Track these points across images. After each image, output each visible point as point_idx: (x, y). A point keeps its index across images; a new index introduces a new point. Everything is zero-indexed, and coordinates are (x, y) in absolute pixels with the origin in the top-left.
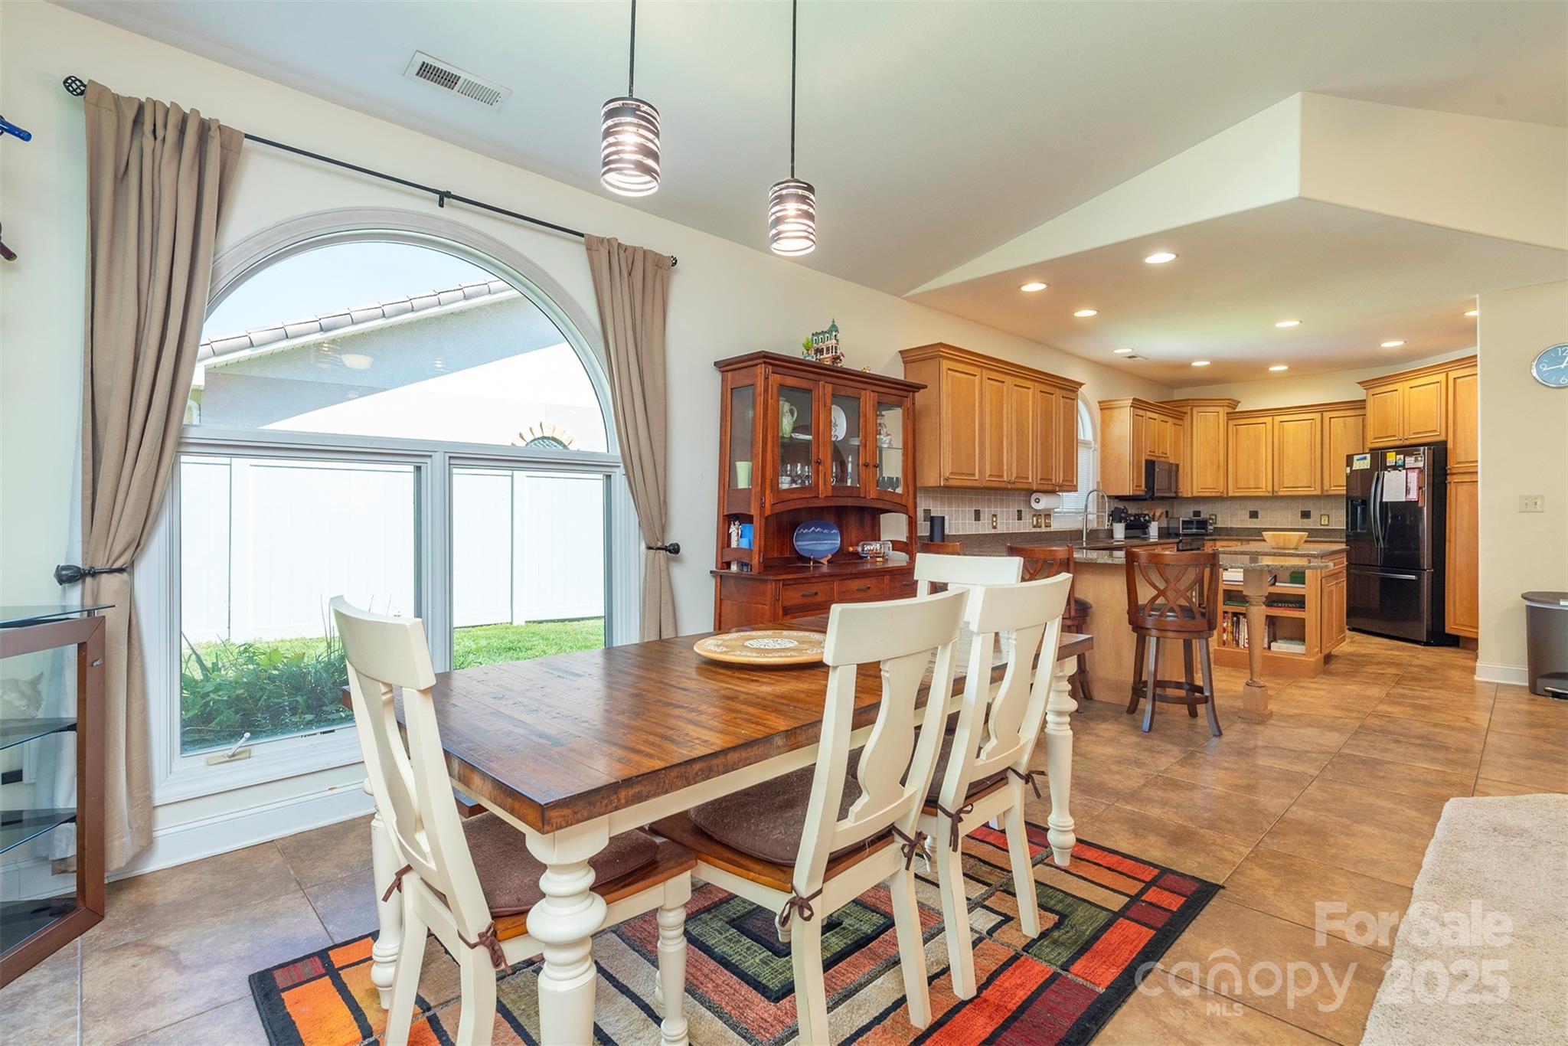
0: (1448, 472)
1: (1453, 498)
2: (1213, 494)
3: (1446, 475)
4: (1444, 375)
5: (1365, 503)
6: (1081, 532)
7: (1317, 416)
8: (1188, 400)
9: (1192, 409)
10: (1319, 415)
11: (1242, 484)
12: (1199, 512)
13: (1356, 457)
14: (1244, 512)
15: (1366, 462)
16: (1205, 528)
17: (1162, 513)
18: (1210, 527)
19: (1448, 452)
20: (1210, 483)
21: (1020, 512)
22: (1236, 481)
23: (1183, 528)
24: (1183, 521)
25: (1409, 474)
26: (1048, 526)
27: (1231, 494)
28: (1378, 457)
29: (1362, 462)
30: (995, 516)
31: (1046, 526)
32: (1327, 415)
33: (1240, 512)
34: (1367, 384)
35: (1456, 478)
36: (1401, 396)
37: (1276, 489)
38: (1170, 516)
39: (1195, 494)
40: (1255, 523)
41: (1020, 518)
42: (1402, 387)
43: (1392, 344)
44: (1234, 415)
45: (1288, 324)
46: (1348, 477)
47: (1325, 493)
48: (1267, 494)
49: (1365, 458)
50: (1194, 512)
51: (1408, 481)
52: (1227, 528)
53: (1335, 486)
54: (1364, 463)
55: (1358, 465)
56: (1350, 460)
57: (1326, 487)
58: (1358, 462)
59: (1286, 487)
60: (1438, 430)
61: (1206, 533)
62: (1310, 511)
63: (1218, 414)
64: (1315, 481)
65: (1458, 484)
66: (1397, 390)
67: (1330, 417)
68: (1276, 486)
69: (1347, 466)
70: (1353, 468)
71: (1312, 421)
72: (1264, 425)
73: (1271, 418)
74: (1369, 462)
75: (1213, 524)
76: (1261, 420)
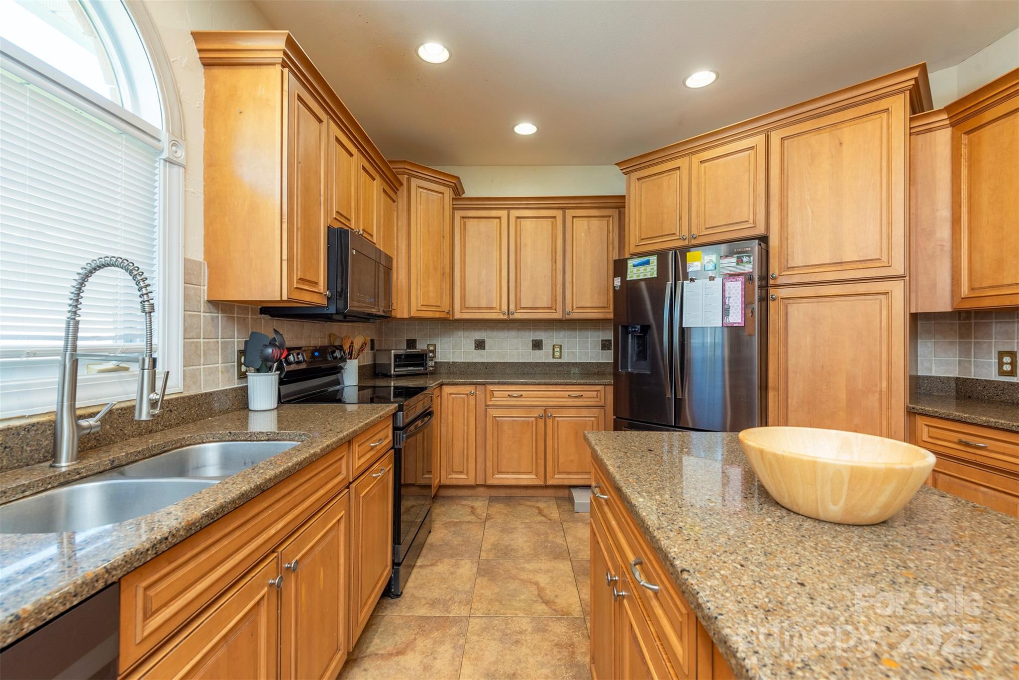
0: (771, 282)
1: (780, 324)
2: (437, 315)
3: (769, 286)
4: (762, 137)
5: (646, 330)
7: (558, 214)
8: (405, 162)
9: (409, 179)
10: (561, 212)
11: (471, 302)
12: (415, 341)
13: (630, 263)
14: (468, 342)
15: (648, 268)
16: (423, 365)
17: (365, 344)
18: (431, 363)
19: (772, 249)
20: (432, 299)
22: (463, 298)
23: (396, 366)
24: (396, 356)
25: (727, 284)
27: (458, 316)
28: (672, 260)
29: (642, 268)
32: (570, 213)
33: (464, 341)
34: (628, 166)
35: (783, 292)
36: (685, 177)
38: (376, 347)
39: (414, 314)
40: (482, 356)
42: (688, 162)
43: (700, 79)
44: (461, 203)
46: (617, 293)
47: (568, 317)
48: (501, 317)
49: (648, 263)
50: (408, 341)
51: (727, 295)
52: (448, 363)
53: (578, 308)
54: (645, 270)
55: (634, 273)
56: (620, 267)
57: (568, 309)
58: (635, 270)
59: (524, 308)
60: (751, 221)
61: (426, 372)
62: (542, 340)
63: (441, 195)
64: (556, 301)
65: (791, 301)
66: (679, 168)
67: (573, 217)
68: (512, 307)
69: (615, 276)
70: (626, 277)
71: (552, 220)
72: (498, 220)
73: (506, 212)
74: (655, 269)
75: (432, 359)
76: (494, 213)
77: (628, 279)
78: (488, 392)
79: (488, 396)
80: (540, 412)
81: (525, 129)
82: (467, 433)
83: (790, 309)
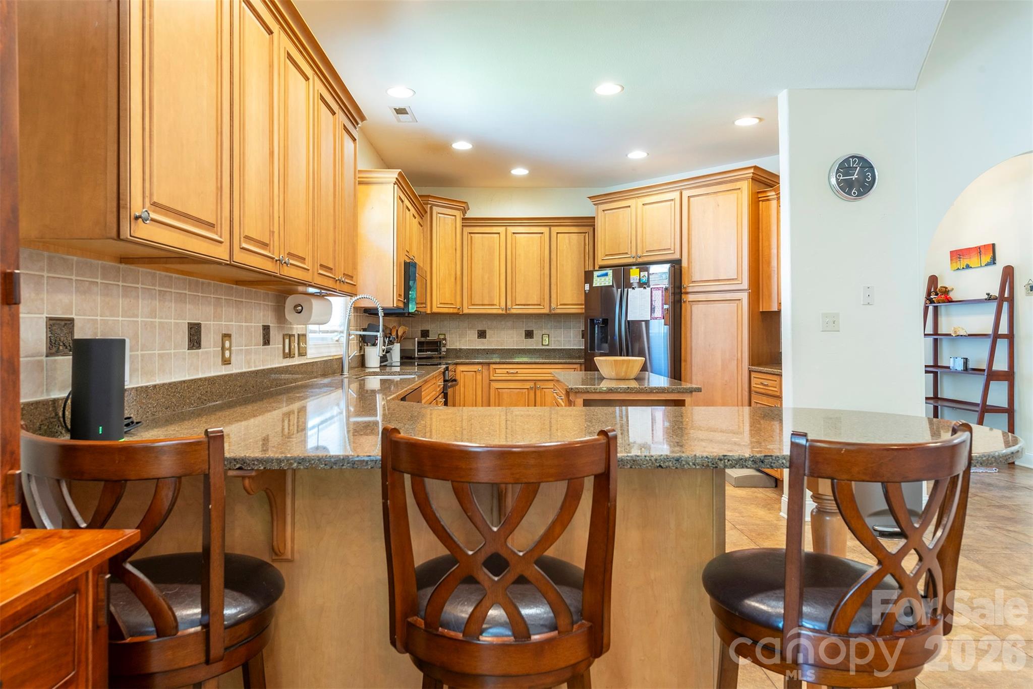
0: (683, 291)
1: (688, 318)
2: (451, 311)
3: (681, 293)
4: (678, 193)
5: (606, 323)
6: (340, 361)
7: (546, 230)
8: (429, 196)
9: (431, 208)
10: (548, 229)
11: (477, 300)
12: (427, 331)
13: (596, 274)
14: (473, 331)
15: (607, 278)
16: (438, 350)
18: (443, 349)
19: (683, 270)
20: (448, 298)
21: (266, 329)
22: (471, 297)
23: (419, 351)
24: (419, 343)
25: (654, 292)
26: (302, 354)
27: (466, 311)
28: (621, 273)
29: (603, 278)
30: (227, 336)
31: (300, 355)
32: (555, 230)
33: (468, 332)
34: (597, 199)
35: (690, 297)
36: (634, 213)
37: (509, 306)
39: (435, 310)
40: (483, 344)
41: (266, 342)
42: (635, 204)
43: (637, 155)
44: (467, 222)
45: (608, 89)
46: (587, 295)
47: (553, 312)
48: (500, 312)
49: (606, 275)
50: (422, 331)
51: (653, 299)
52: (456, 349)
53: (561, 305)
54: (605, 280)
55: (598, 282)
56: (588, 277)
57: (553, 306)
58: (599, 279)
59: (519, 305)
60: (672, 249)
61: (440, 356)
62: (533, 331)
63: (454, 217)
64: (544, 299)
65: (694, 303)
66: (629, 206)
67: (557, 233)
68: (509, 303)
69: (586, 283)
70: (592, 285)
71: (541, 235)
72: (498, 235)
73: (504, 228)
74: (611, 278)
75: (445, 345)
76: (495, 230)
77: (594, 285)
78: (491, 370)
79: (491, 372)
80: (532, 384)
81: (520, 172)
82: (476, 401)
83: (693, 308)
